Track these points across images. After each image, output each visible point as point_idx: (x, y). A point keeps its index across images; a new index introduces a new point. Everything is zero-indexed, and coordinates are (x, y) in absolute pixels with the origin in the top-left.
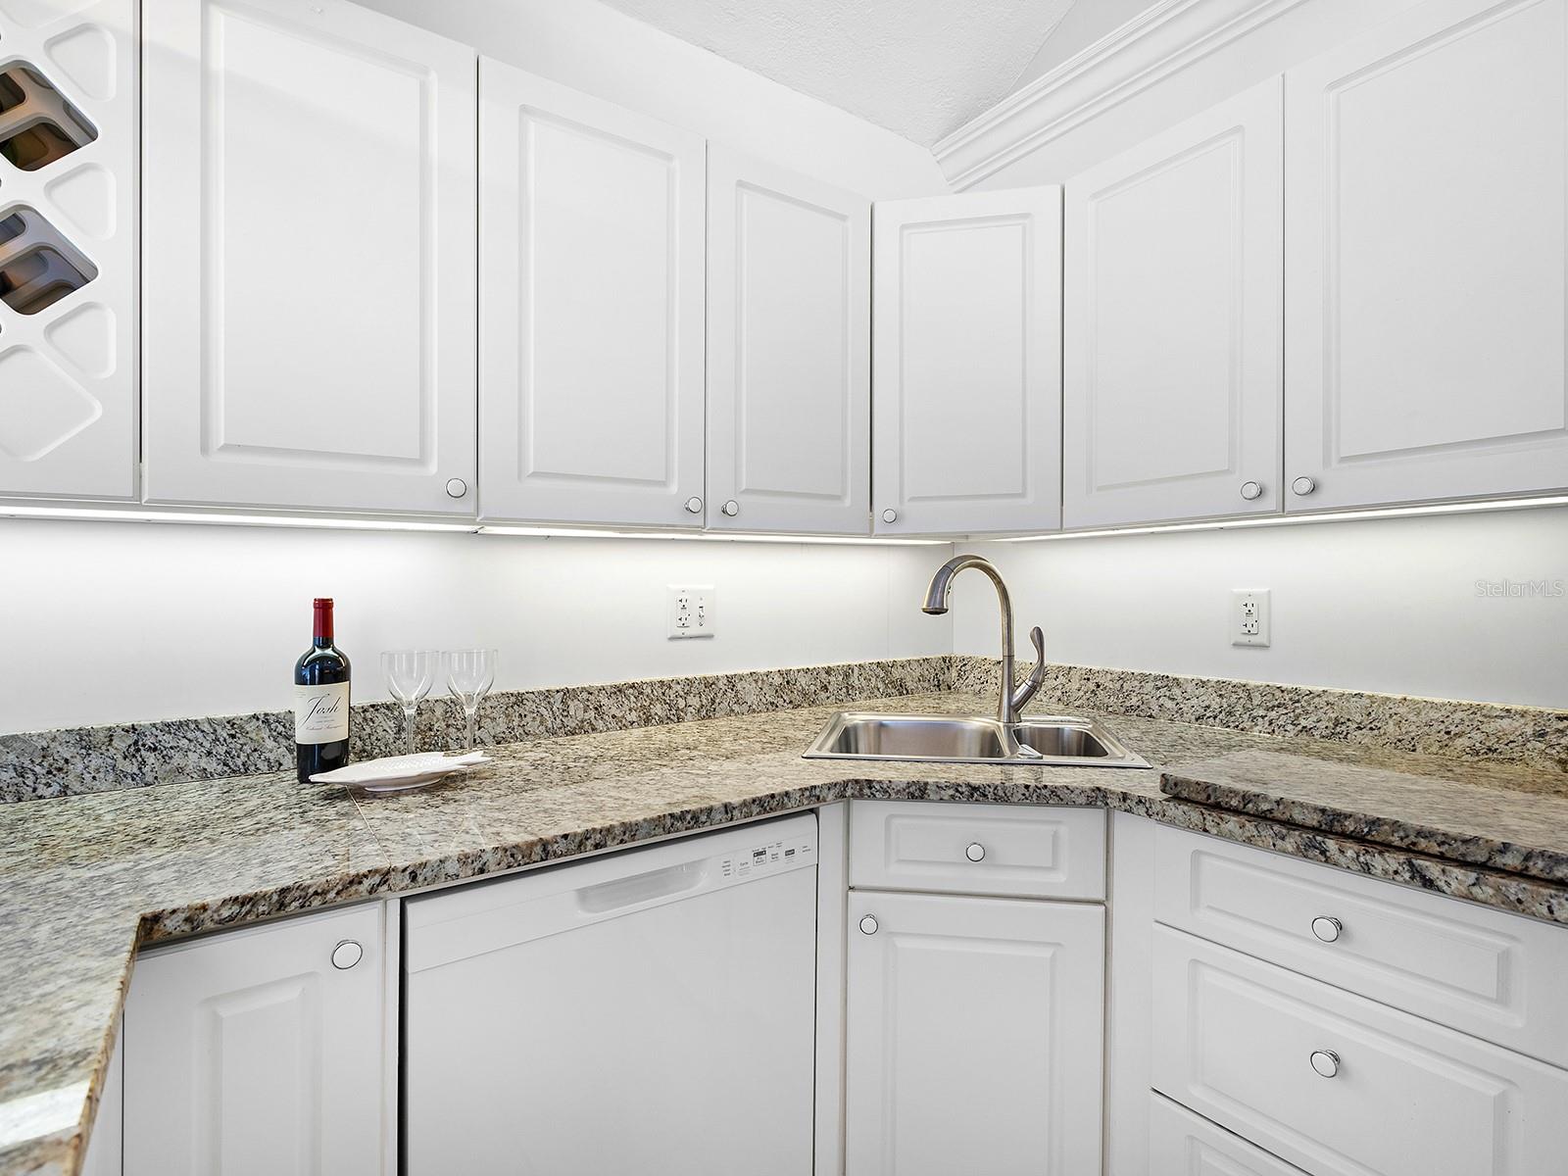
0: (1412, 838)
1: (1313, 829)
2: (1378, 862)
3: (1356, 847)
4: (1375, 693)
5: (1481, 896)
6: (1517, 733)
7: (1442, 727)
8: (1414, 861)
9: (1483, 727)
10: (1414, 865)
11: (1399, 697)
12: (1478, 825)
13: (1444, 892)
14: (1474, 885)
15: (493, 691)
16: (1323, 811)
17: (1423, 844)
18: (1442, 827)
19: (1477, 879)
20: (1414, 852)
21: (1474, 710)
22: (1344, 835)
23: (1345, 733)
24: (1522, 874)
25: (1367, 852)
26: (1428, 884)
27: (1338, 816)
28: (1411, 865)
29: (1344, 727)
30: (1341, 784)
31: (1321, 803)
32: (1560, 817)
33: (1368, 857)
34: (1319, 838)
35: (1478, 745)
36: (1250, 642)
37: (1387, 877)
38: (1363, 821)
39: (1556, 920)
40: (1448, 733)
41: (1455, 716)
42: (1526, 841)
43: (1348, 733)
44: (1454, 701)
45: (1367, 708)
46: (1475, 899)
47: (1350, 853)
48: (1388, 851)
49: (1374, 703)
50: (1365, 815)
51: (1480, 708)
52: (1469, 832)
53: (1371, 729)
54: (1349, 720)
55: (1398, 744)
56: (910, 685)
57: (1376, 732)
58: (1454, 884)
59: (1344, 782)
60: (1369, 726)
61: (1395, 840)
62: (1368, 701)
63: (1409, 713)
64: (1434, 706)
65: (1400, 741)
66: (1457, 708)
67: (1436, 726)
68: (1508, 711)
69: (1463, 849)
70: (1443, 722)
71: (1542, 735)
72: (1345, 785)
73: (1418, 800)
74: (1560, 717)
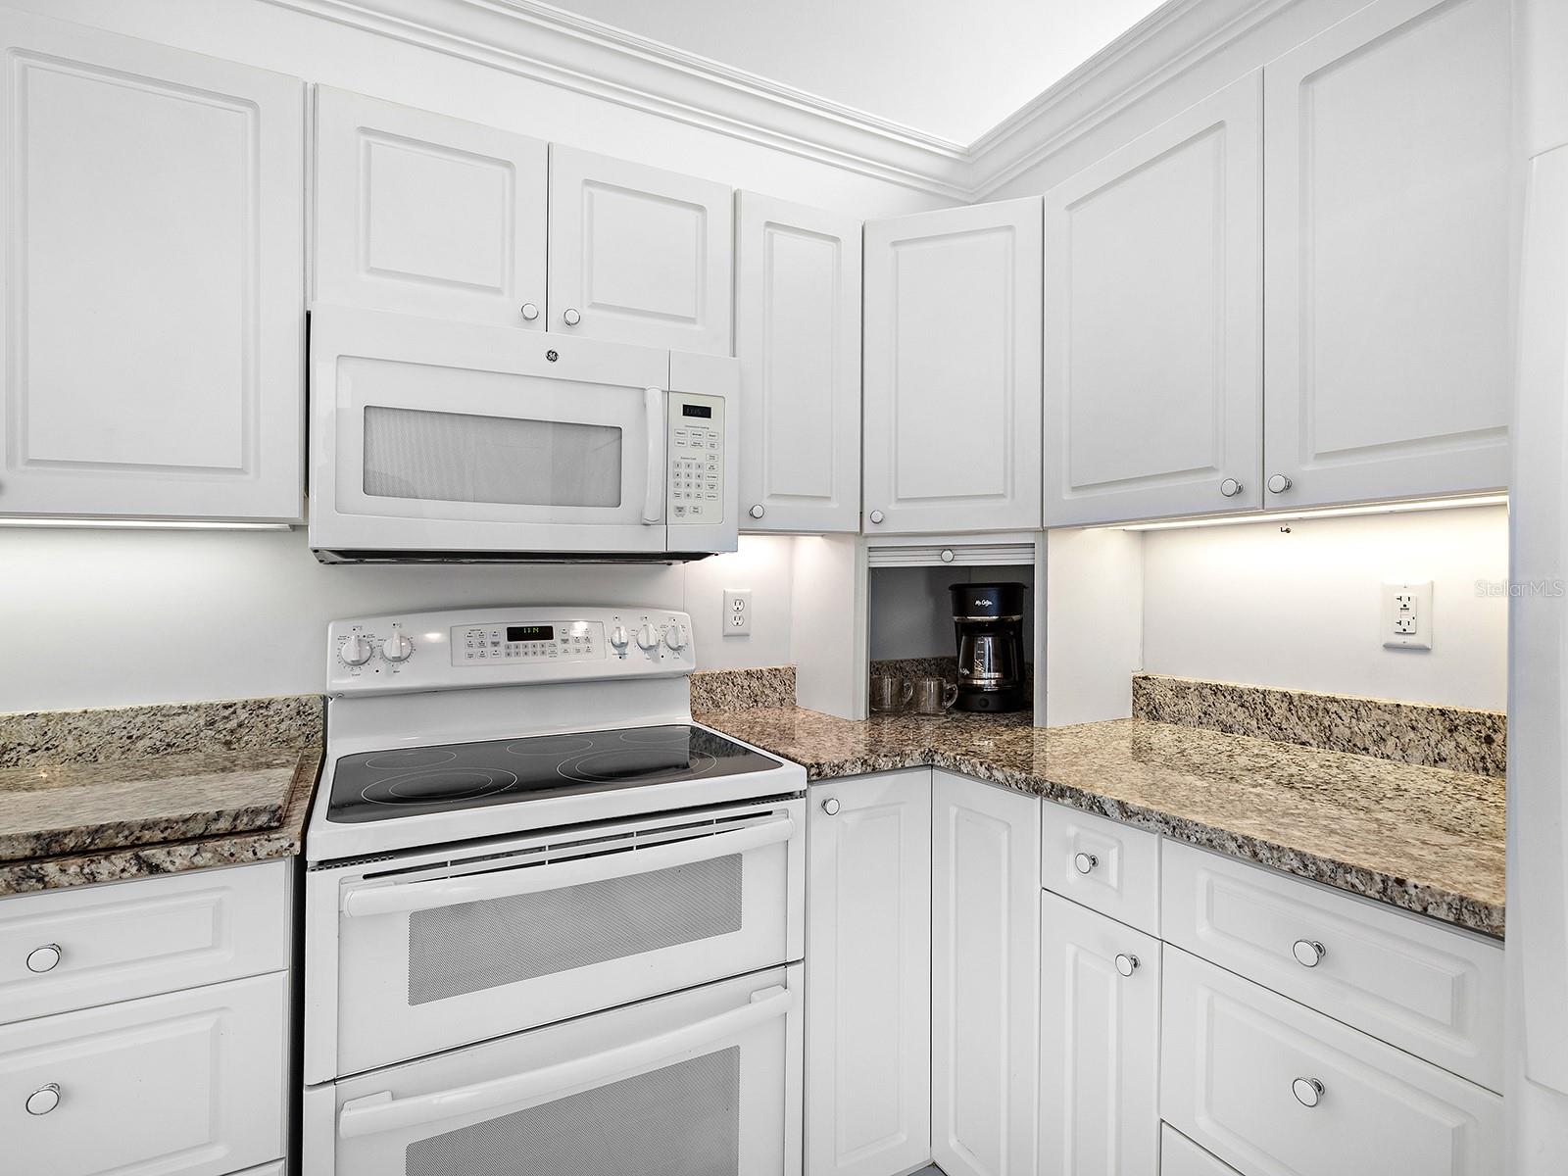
0: (137, 834)
1: (26, 859)
2: (104, 867)
3: (80, 861)
4: (51, 711)
5: (202, 863)
6: (192, 726)
7: (125, 732)
8: (141, 854)
9: (163, 726)
10: (140, 857)
11: (79, 710)
12: (192, 805)
13: (169, 871)
14: (195, 855)
16: (38, 837)
17: (147, 835)
18: (165, 815)
19: (198, 849)
20: (138, 846)
21: (154, 711)
22: (63, 854)
23: (15, 760)
24: (232, 833)
25: (92, 861)
26: (155, 869)
27: (56, 836)
28: (137, 857)
29: (13, 754)
30: (45, 807)
31: (34, 829)
32: (247, 782)
33: (93, 866)
34: (34, 867)
35: (158, 743)
37: (114, 878)
38: (85, 832)
39: (259, 859)
40: (130, 737)
41: (137, 720)
42: (232, 806)
43: (18, 760)
44: (136, 706)
45: (41, 728)
46: (197, 868)
47: (73, 869)
48: (114, 854)
49: (52, 720)
50: (88, 827)
51: (160, 709)
52: (188, 812)
53: (47, 749)
54: (19, 744)
55: (78, 758)
57: (53, 751)
58: (178, 861)
59: (47, 804)
60: (45, 747)
61: (120, 841)
62: (44, 720)
63: (90, 725)
64: (116, 714)
65: (80, 755)
66: (138, 712)
67: (118, 734)
68: (185, 708)
69: (183, 828)
70: (125, 728)
71: (212, 724)
72: (49, 806)
73: (131, 800)
74: (226, 707)
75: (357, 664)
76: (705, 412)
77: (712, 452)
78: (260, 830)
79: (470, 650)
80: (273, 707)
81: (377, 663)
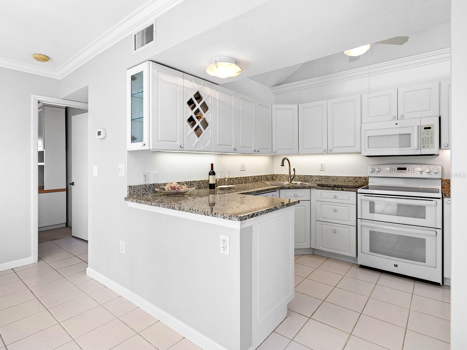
0: (342, 186)
1: (333, 187)
2: (339, 189)
4: (337, 176)
8: (342, 188)
11: (340, 176)
15: (229, 178)
18: (344, 185)
19: (347, 189)
21: (347, 177)
22: (336, 187)
24: (350, 188)
26: (343, 190)
27: (335, 185)
31: (333, 184)
36: (322, 170)
47: (337, 189)
50: (338, 185)
52: (346, 185)
56: (269, 179)
58: (345, 190)
59: (336, 183)
61: (340, 187)
74: (356, 177)
75: (372, 172)
76: (430, 128)
77: (432, 135)
78: (353, 188)
79: (390, 171)
80: (362, 178)
81: (375, 172)
